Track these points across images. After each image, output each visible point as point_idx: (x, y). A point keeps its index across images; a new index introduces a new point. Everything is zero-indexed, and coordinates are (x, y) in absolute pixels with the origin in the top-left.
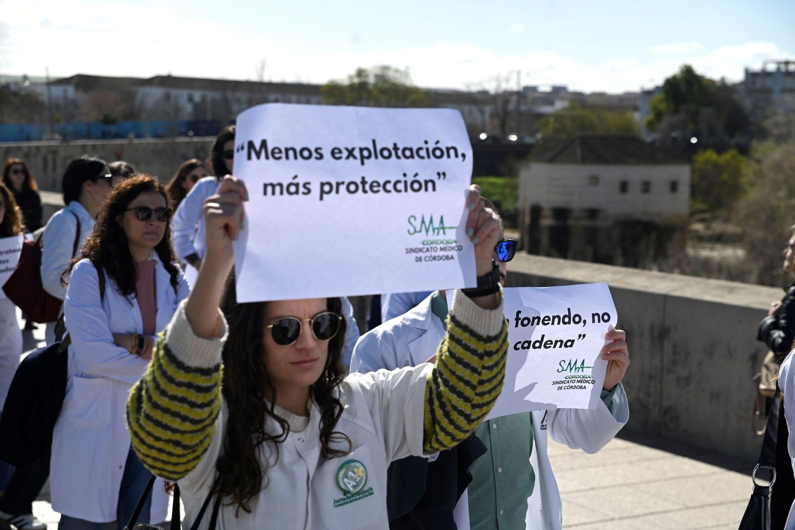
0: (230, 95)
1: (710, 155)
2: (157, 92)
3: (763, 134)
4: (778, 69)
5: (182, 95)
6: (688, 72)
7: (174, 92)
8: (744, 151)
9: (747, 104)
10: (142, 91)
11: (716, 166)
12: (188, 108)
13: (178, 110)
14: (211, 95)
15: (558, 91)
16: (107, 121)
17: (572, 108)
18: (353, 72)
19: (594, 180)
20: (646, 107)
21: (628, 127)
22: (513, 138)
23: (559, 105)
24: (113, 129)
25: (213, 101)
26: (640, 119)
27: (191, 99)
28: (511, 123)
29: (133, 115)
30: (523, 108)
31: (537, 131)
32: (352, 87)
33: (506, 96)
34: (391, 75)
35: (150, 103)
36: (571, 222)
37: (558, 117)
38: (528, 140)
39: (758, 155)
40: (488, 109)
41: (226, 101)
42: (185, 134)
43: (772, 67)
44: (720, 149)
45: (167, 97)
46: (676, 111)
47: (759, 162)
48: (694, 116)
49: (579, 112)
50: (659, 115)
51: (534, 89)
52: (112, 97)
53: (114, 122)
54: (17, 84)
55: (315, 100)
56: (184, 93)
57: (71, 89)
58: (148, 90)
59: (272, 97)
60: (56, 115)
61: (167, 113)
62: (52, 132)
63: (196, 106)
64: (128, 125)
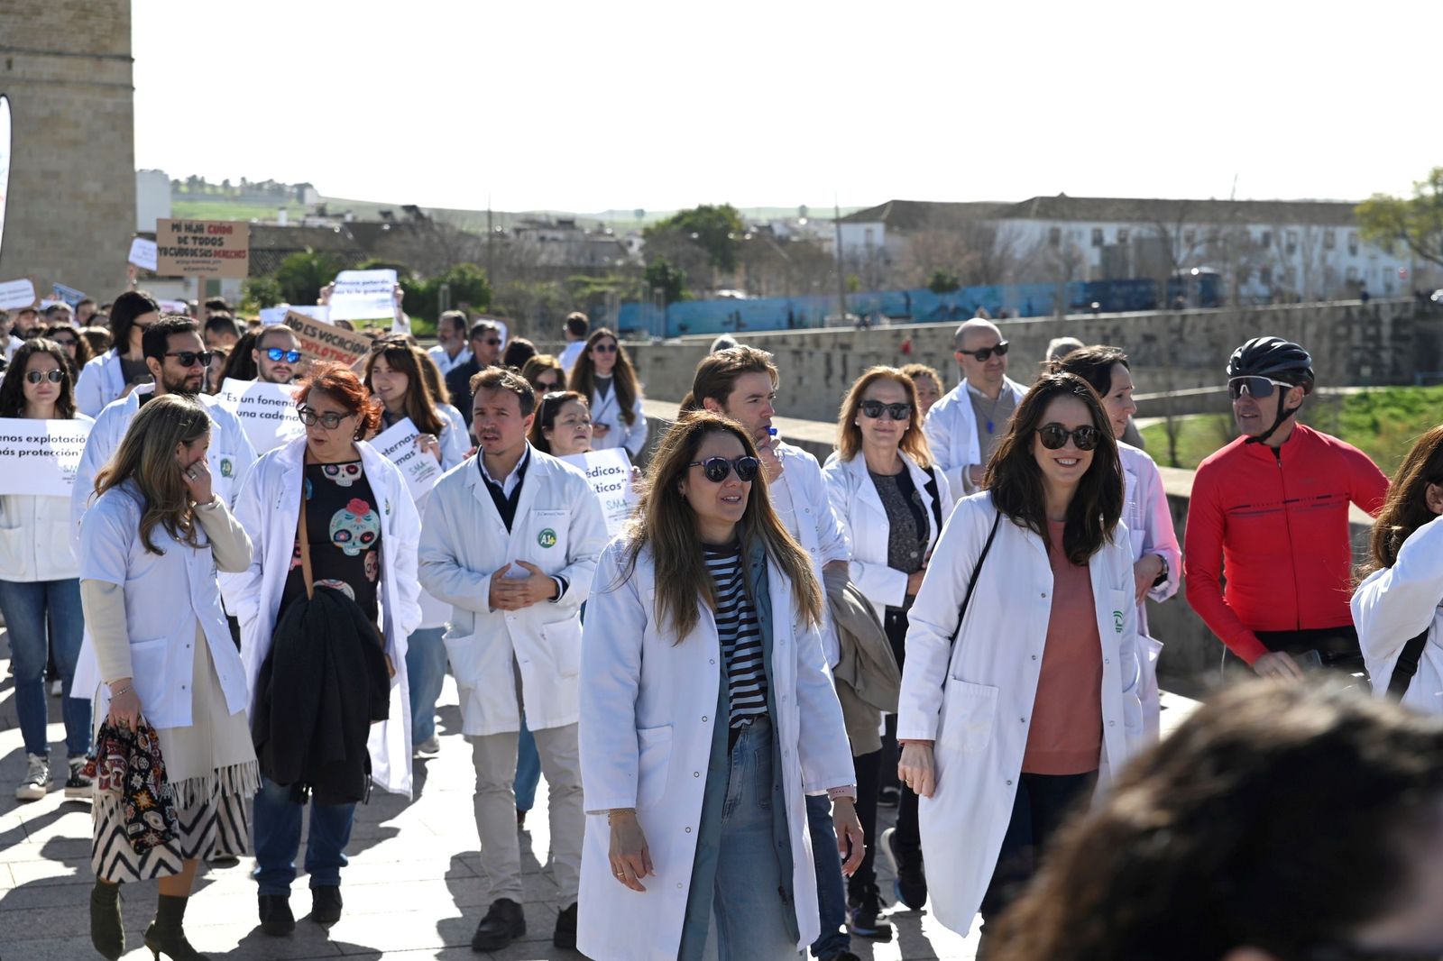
0: (1171, 229)
2: (1033, 230)
5: (1081, 232)
7: (1065, 227)
10: (1005, 227)
12: (1093, 257)
13: (1072, 262)
14: (1135, 230)
16: (941, 286)
18: (1425, 177)
24: (951, 301)
25: (1140, 242)
27: (1098, 240)
29: (987, 274)
32: (1420, 205)
35: (1020, 250)
41: (1165, 240)
42: (1085, 307)
45: (1054, 239)
52: (950, 240)
53: (952, 287)
54: (786, 222)
55: (1343, 234)
56: (1087, 229)
57: (878, 229)
58: (1017, 224)
59: (1257, 231)
60: (851, 278)
61: (1051, 268)
62: (844, 309)
63: (1108, 253)
64: (978, 293)
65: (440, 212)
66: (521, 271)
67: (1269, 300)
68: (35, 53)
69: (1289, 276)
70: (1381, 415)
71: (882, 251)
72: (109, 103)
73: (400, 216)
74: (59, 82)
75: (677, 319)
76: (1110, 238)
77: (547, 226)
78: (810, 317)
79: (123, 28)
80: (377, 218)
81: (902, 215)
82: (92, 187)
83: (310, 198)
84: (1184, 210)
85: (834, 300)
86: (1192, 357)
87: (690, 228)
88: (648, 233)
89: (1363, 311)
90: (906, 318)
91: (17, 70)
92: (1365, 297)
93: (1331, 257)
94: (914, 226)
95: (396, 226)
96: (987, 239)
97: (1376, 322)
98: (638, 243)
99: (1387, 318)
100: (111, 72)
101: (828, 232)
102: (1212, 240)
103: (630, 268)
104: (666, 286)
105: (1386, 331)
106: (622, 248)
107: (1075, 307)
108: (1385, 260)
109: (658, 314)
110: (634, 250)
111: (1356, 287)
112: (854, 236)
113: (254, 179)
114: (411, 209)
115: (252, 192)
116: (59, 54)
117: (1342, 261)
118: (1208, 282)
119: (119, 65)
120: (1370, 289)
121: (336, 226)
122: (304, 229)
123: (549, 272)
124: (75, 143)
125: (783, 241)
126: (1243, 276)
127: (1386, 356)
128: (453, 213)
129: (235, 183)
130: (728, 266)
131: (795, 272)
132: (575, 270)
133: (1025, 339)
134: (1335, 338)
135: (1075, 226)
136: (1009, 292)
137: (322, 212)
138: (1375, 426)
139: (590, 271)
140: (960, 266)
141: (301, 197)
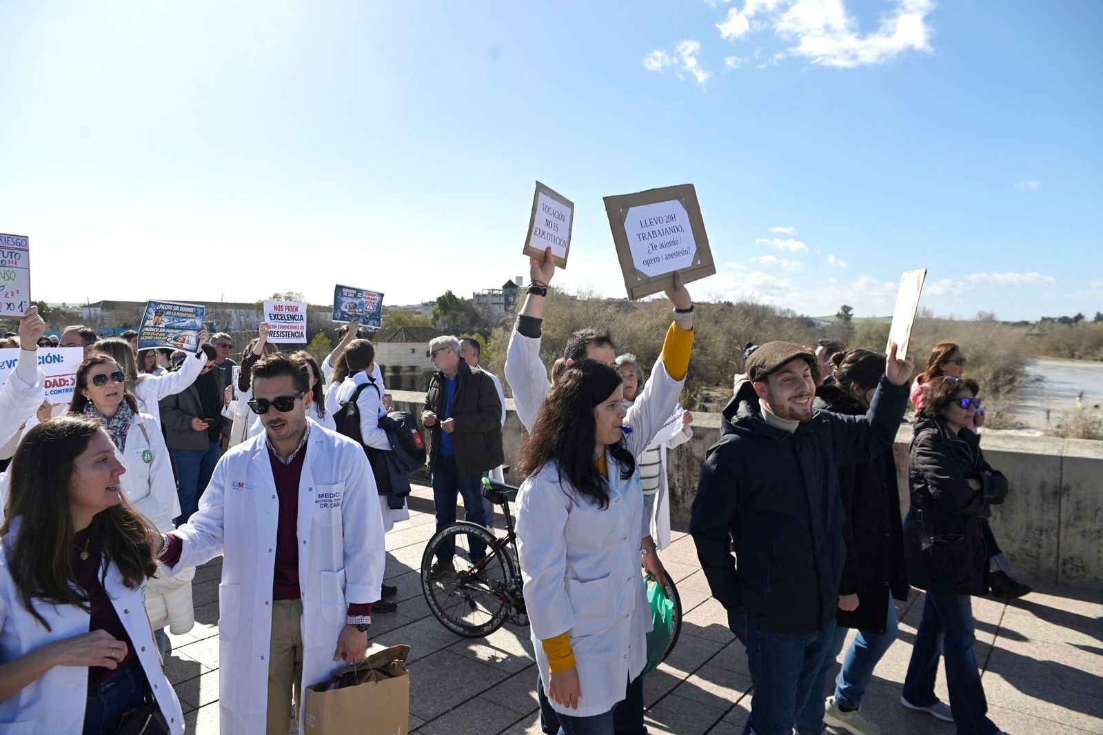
4: (489, 293)
6: (450, 294)
9: (476, 309)
19: (413, 351)
21: (423, 322)
26: (428, 317)
36: (401, 374)
43: (486, 292)
46: (445, 314)
48: (455, 317)
50: (437, 316)
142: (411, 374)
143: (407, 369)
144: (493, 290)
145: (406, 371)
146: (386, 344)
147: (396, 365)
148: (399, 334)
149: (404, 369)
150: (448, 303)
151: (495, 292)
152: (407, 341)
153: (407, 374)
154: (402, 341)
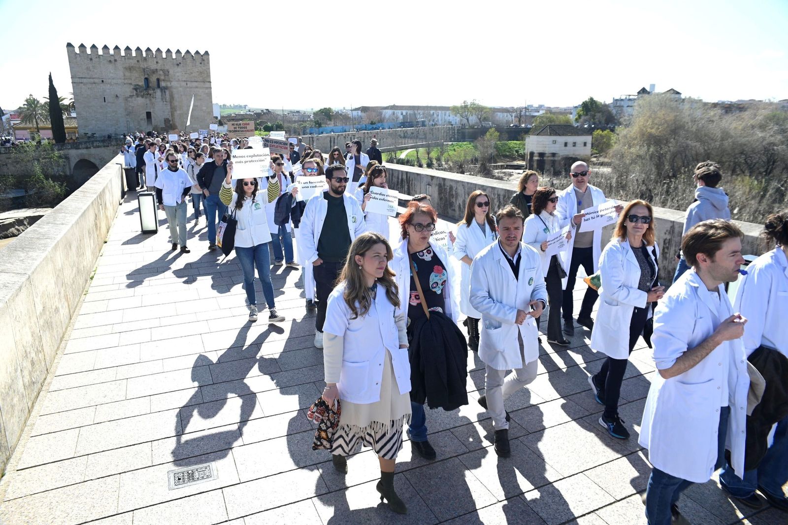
0: (416, 112)
1: (599, 132)
2: (389, 112)
3: (620, 124)
4: (626, 98)
5: (398, 113)
6: (592, 99)
7: (396, 111)
8: (612, 130)
9: (614, 112)
10: (384, 111)
11: (601, 135)
12: (401, 117)
13: (397, 118)
14: (409, 112)
15: (541, 107)
16: (372, 123)
17: (546, 113)
18: (463, 102)
19: (555, 142)
20: (575, 113)
21: (568, 121)
22: (523, 125)
23: (541, 112)
24: (374, 126)
25: (410, 114)
26: (572, 118)
27: (402, 114)
28: (522, 119)
29: (381, 121)
30: (527, 114)
31: (533, 123)
32: (461, 107)
33: (520, 110)
34: (476, 102)
35: (387, 116)
36: (545, 158)
37: (541, 117)
38: (529, 126)
39: (618, 132)
40: (514, 115)
41: (415, 114)
42: (400, 127)
43: (623, 98)
44: (603, 130)
45: (394, 114)
46: (587, 115)
47: (618, 135)
48: (593, 117)
49: (549, 115)
50: (580, 116)
51: (532, 106)
52: (374, 114)
53: (375, 124)
54: (341, 111)
55: (448, 113)
56: (400, 112)
57: (360, 112)
58: (387, 111)
59: (432, 112)
60: (355, 122)
61: (393, 120)
62: (354, 128)
63: (404, 116)
64: (379, 125)
65: (273, 110)
66: (290, 122)
67: (435, 125)
68: (192, 82)
69: (438, 121)
70: (455, 148)
71: (361, 116)
72: (207, 91)
73: (265, 111)
74: (197, 87)
75: (321, 131)
76: (404, 114)
77: (294, 112)
78: (347, 130)
79: (209, 76)
80: (260, 112)
81: (364, 109)
82: (204, 108)
83: (247, 108)
84: (418, 108)
85: (352, 127)
86: (421, 137)
87: (322, 112)
88: (314, 114)
89: (452, 128)
90: (366, 130)
91: (188, 85)
92: (452, 125)
93: (446, 118)
94: (367, 111)
95: (264, 113)
96: (381, 114)
97: (454, 130)
98: (312, 115)
99: (456, 129)
100: (207, 85)
101: (350, 112)
102: (423, 114)
103: (311, 121)
104: (318, 124)
105: (456, 131)
106: (309, 117)
107: (398, 127)
108: (456, 118)
109: (317, 130)
110: (312, 117)
111: (450, 123)
112: (355, 113)
113: (236, 104)
114: (267, 110)
115: (236, 107)
116: (196, 82)
117: (447, 118)
118: (423, 122)
119: (208, 83)
120: (452, 123)
121: (252, 113)
122: (246, 114)
123: (295, 122)
124: (201, 99)
125: (341, 115)
126: (429, 121)
127: (456, 136)
128: (275, 110)
129: (232, 105)
130: (330, 120)
131: (344, 121)
132: (300, 121)
133: (389, 134)
134: (447, 133)
135: (398, 111)
136: (386, 125)
137: (249, 111)
138: (454, 150)
139: (303, 121)
140: (375, 120)
141: (245, 108)
142: (552, 158)
143: (549, 155)
144: (629, 95)
145: (548, 157)
146: (536, 137)
147: (541, 151)
148: (545, 130)
149: (547, 155)
150: (590, 107)
151: (631, 97)
152: (550, 135)
153: (549, 158)
154: (547, 135)
